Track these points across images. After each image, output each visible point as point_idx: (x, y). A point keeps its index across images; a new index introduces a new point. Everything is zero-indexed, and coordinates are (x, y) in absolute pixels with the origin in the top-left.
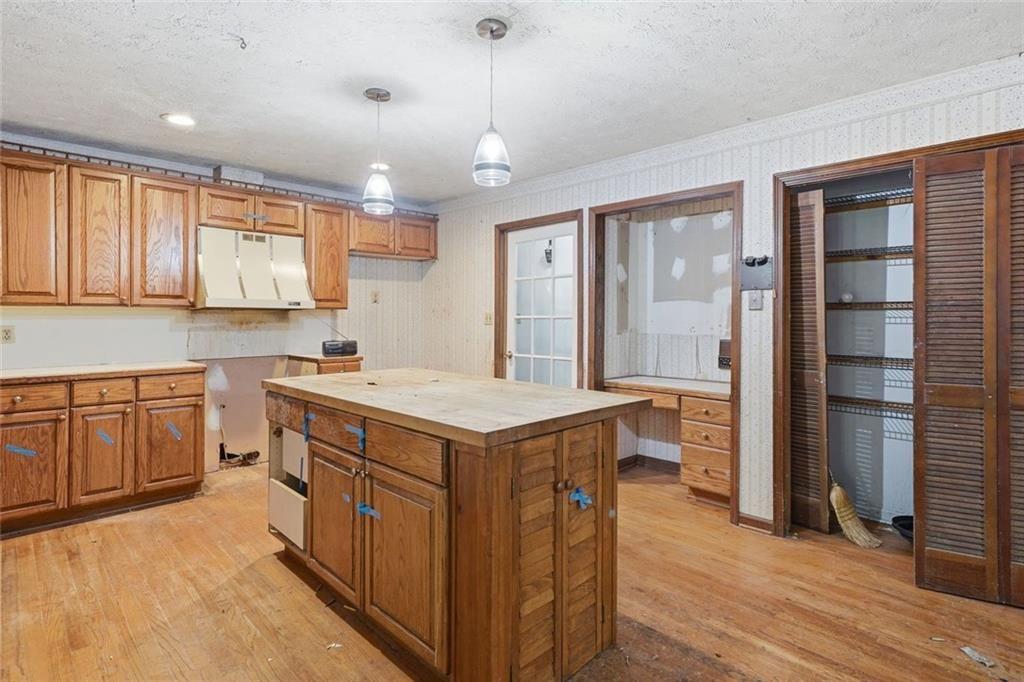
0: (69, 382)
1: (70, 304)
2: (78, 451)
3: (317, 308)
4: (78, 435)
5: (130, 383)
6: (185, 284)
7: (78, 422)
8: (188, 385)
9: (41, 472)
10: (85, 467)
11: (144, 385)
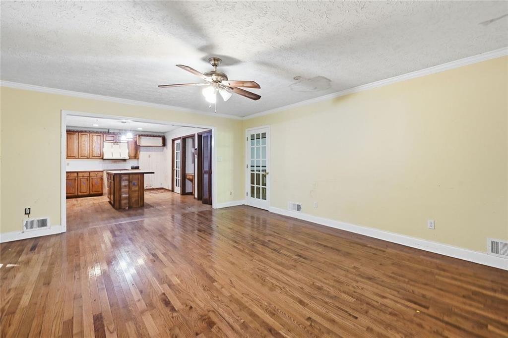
0: (77, 173)
1: (78, 158)
2: (79, 185)
3: (129, 159)
4: (79, 182)
5: (88, 173)
6: (100, 154)
7: (79, 179)
8: (100, 174)
9: (73, 188)
10: (80, 187)
11: (91, 174)
